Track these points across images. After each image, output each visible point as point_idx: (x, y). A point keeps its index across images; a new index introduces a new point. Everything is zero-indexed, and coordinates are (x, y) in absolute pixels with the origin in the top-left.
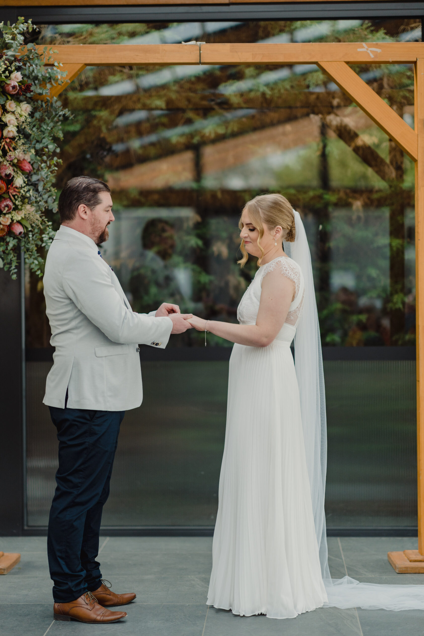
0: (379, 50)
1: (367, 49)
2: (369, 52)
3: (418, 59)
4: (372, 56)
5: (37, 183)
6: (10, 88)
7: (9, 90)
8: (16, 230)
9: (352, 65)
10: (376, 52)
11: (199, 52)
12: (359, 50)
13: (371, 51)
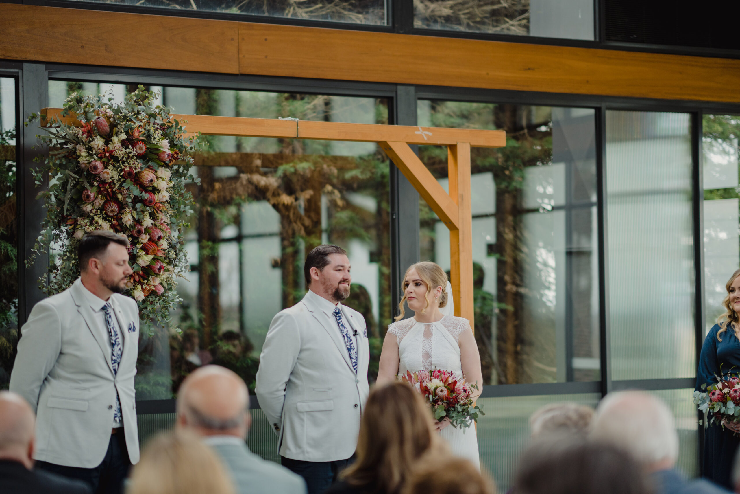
0: (430, 134)
1: (422, 132)
2: (423, 135)
3: (458, 143)
4: (426, 138)
5: (175, 245)
6: (165, 155)
7: (164, 157)
8: (159, 290)
9: (413, 146)
10: (429, 135)
11: (296, 127)
12: (417, 133)
13: (426, 135)
